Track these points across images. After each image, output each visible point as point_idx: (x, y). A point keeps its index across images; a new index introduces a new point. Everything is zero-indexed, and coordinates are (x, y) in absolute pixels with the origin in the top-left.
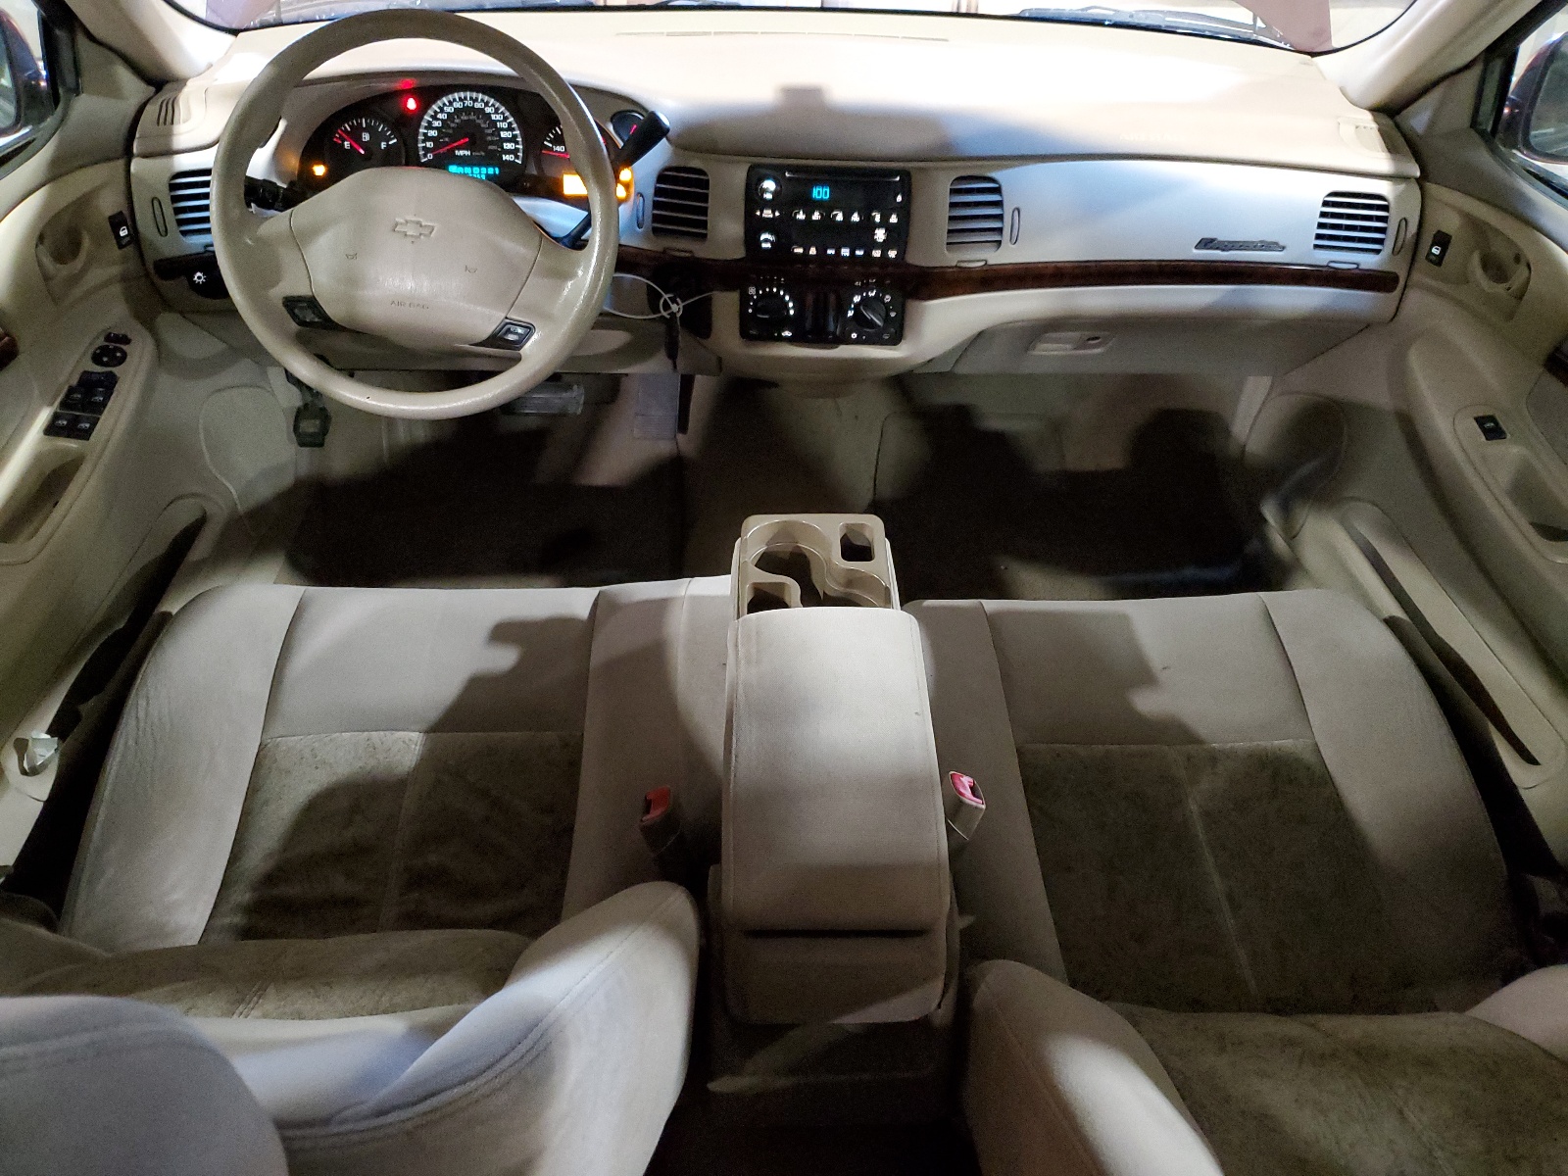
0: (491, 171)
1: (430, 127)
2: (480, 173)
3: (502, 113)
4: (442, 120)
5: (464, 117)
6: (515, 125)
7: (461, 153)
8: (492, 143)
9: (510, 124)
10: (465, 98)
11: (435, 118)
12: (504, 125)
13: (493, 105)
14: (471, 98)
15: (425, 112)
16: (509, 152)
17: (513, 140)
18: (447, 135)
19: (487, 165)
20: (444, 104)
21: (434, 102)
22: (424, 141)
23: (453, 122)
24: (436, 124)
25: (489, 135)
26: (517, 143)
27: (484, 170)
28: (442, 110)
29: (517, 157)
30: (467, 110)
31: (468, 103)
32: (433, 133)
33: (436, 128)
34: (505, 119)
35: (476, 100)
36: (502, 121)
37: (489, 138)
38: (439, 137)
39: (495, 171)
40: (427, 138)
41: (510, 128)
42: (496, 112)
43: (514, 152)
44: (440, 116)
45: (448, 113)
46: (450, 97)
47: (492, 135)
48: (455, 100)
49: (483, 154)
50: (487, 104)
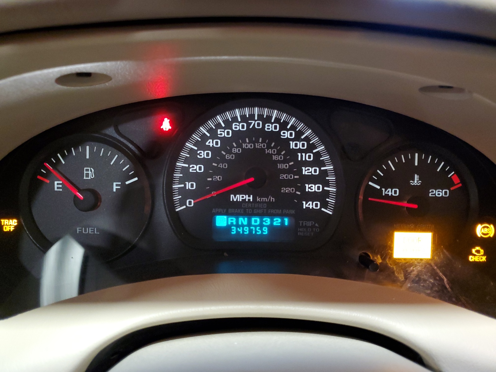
0: (277, 221)
1: (193, 159)
2: (261, 226)
3: (307, 139)
4: (212, 149)
5: (248, 145)
6: (325, 157)
7: (239, 198)
8: (289, 183)
9: (318, 155)
10: (252, 117)
11: (201, 145)
12: (308, 157)
13: (293, 128)
14: (260, 117)
15: (187, 137)
16: (313, 197)
17: (321, 179)
18: (217, 171)
19: (272, 216)
20: (218, 126)
21: (203, 122)
22: (182, 181)
23: (229, 152)
24: (203, 154)
25: (284, 171)
26: (326, 183)
27: (267, 221)
28: (213, 134)
29: (325, 204)
30: (252, 133)
31: (255, 124)
32: (196, 168)
33: (203, 161)
34: (311, 148)
35: (268, 120)
36: (306, 151)
37: (284, 176)
38: (206, 174)
39: (283, 222)
40: (188, 176)
41: (317, 162)
42: (298, 138)
43: (322, 197)
44: (210, 143)
45: (223, 139)
46: (228, 115)
47: (289, 171)
48: (235, 119)
49: (272, 199)
50: (283, 127)
